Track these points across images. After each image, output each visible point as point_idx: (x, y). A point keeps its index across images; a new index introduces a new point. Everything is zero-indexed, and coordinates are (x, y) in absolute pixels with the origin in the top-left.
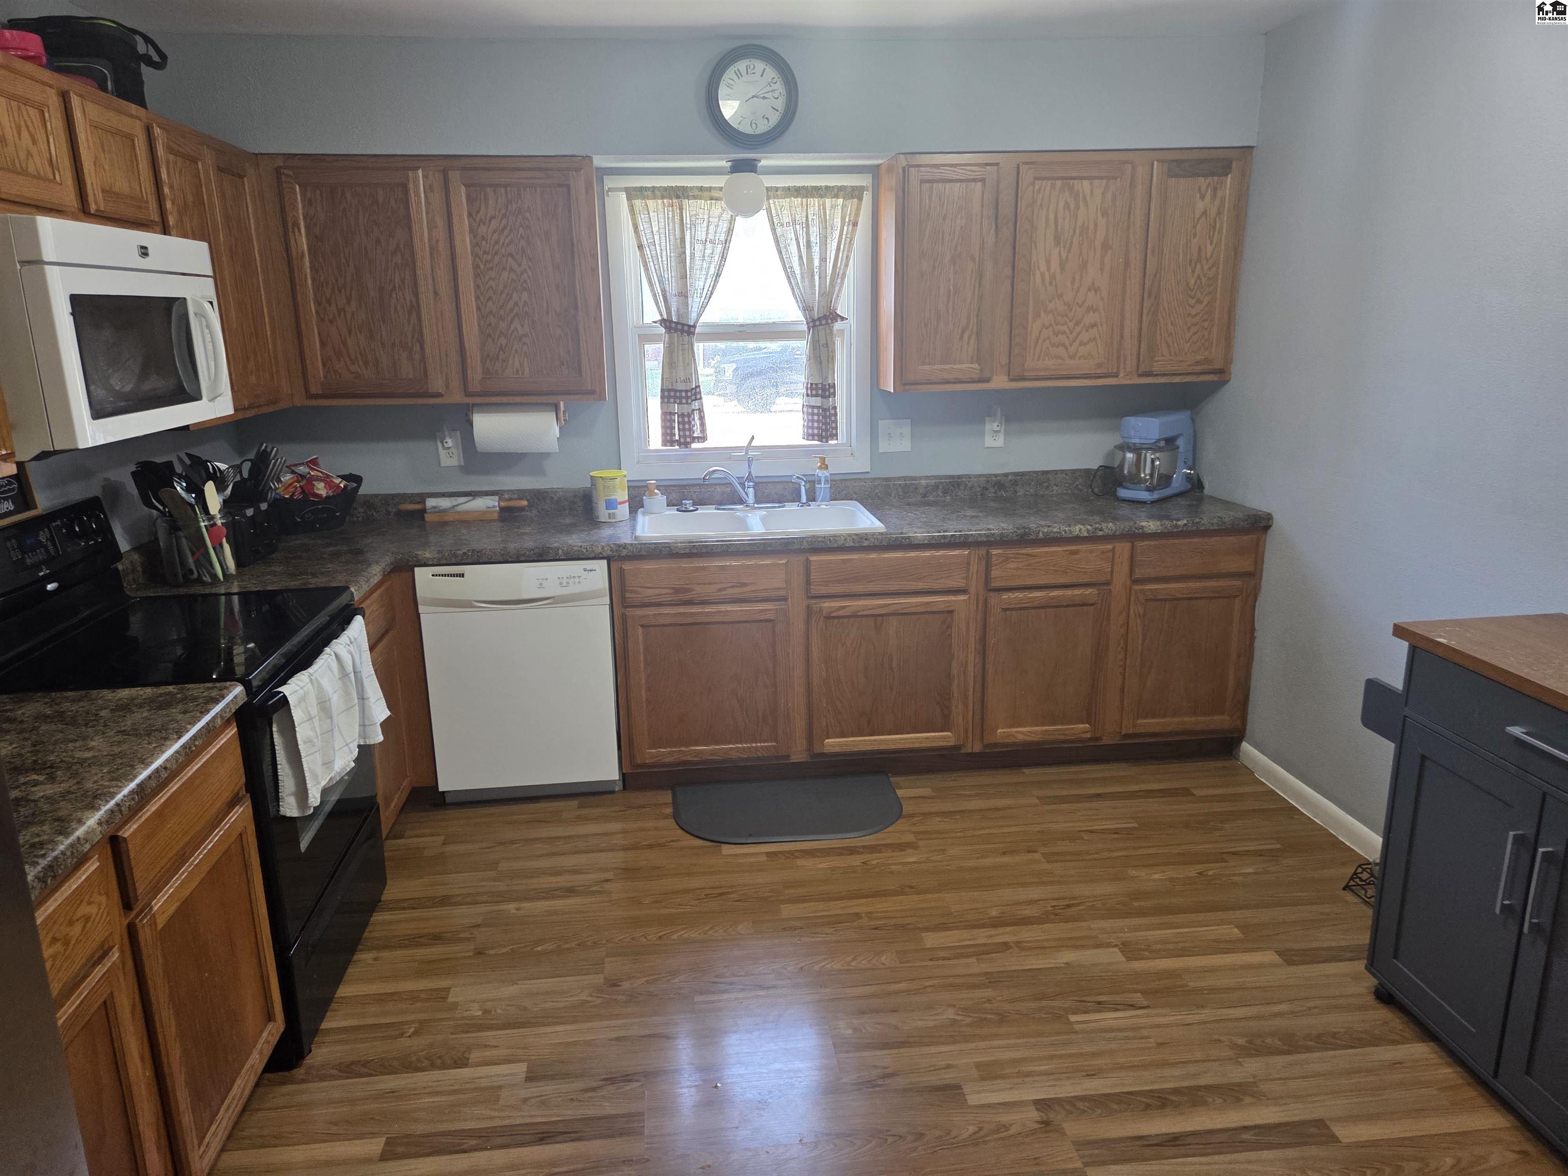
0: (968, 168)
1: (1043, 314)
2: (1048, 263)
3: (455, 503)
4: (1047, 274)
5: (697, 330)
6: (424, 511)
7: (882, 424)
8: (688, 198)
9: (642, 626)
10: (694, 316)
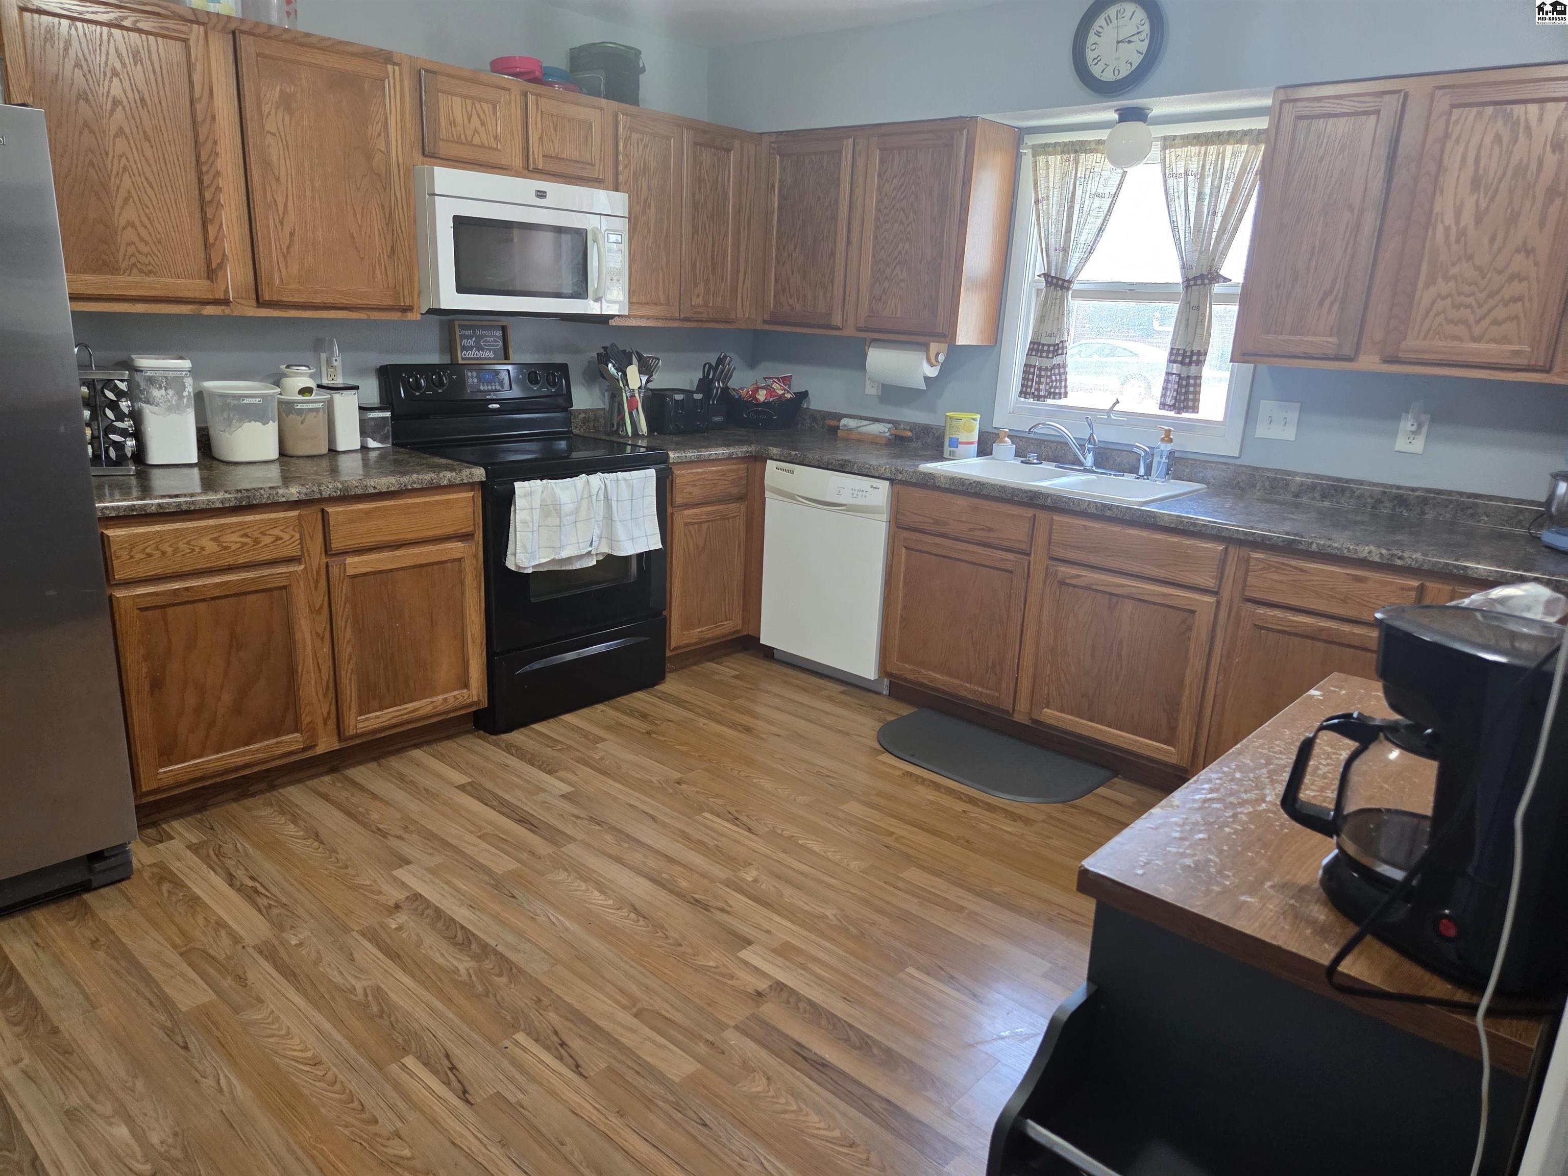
0: (1356, 99)
1: (1440, 280)
2: (1458, 214)
3: (859, 424)
4: (1454, 229)
5: (1075, 286)
6: (838, 427)
7: (1266, 406)
8: (1085, 152)
9: (906, 548)
10: (1071, 271)
